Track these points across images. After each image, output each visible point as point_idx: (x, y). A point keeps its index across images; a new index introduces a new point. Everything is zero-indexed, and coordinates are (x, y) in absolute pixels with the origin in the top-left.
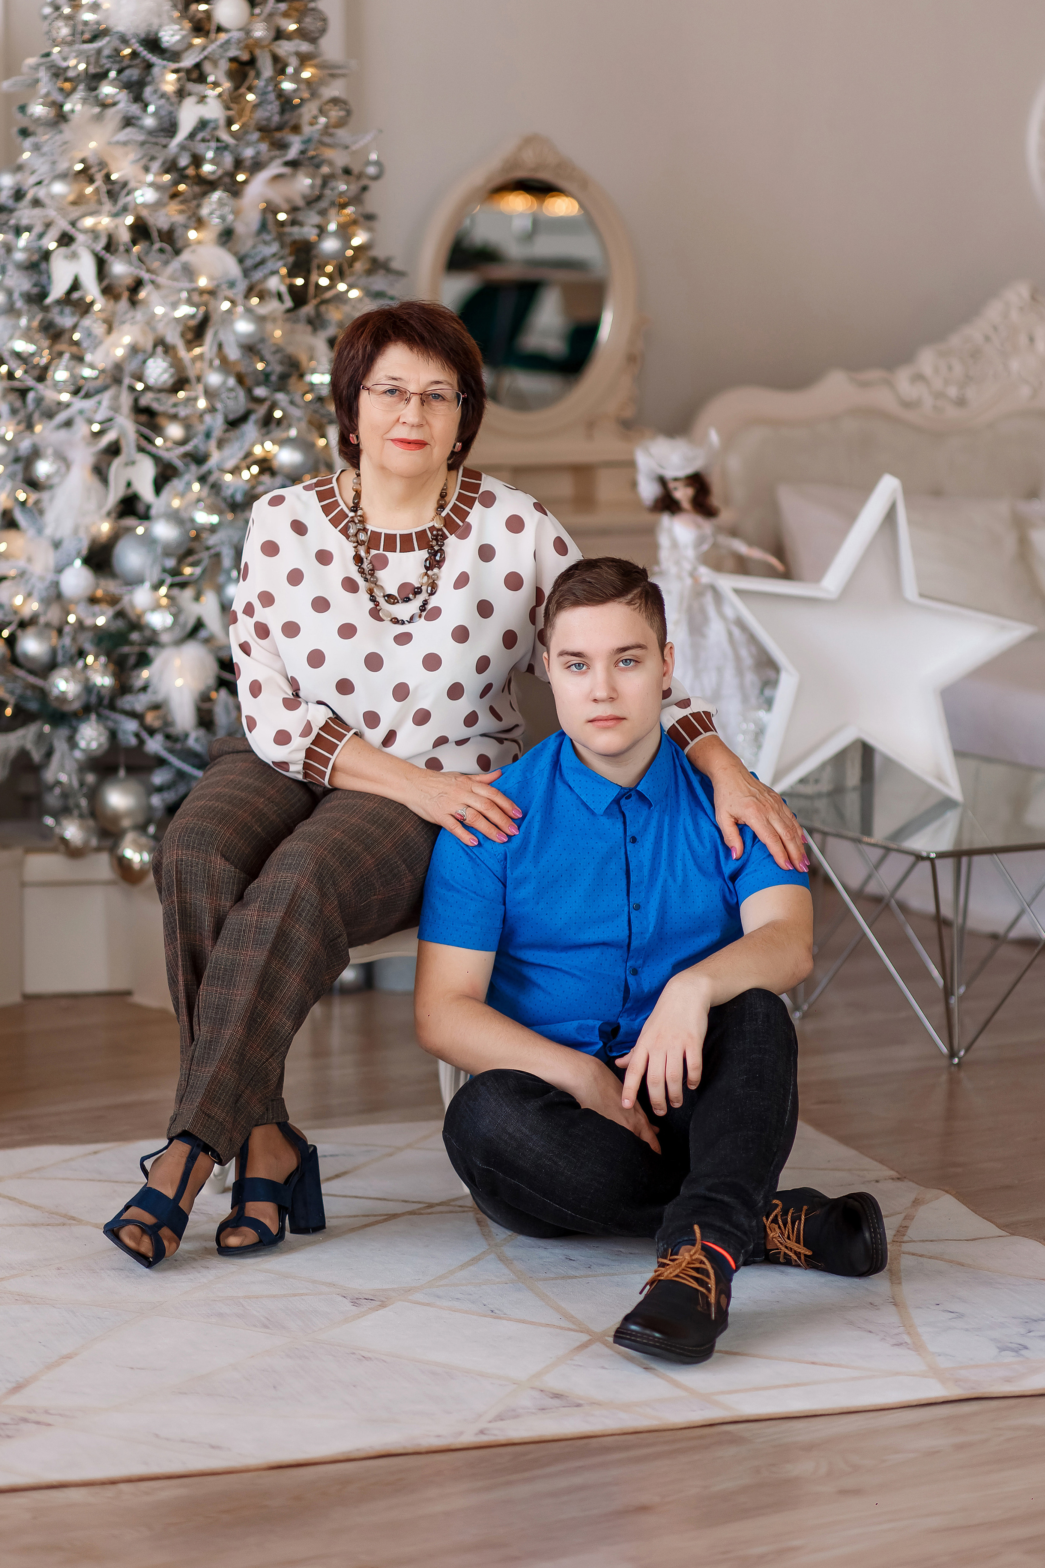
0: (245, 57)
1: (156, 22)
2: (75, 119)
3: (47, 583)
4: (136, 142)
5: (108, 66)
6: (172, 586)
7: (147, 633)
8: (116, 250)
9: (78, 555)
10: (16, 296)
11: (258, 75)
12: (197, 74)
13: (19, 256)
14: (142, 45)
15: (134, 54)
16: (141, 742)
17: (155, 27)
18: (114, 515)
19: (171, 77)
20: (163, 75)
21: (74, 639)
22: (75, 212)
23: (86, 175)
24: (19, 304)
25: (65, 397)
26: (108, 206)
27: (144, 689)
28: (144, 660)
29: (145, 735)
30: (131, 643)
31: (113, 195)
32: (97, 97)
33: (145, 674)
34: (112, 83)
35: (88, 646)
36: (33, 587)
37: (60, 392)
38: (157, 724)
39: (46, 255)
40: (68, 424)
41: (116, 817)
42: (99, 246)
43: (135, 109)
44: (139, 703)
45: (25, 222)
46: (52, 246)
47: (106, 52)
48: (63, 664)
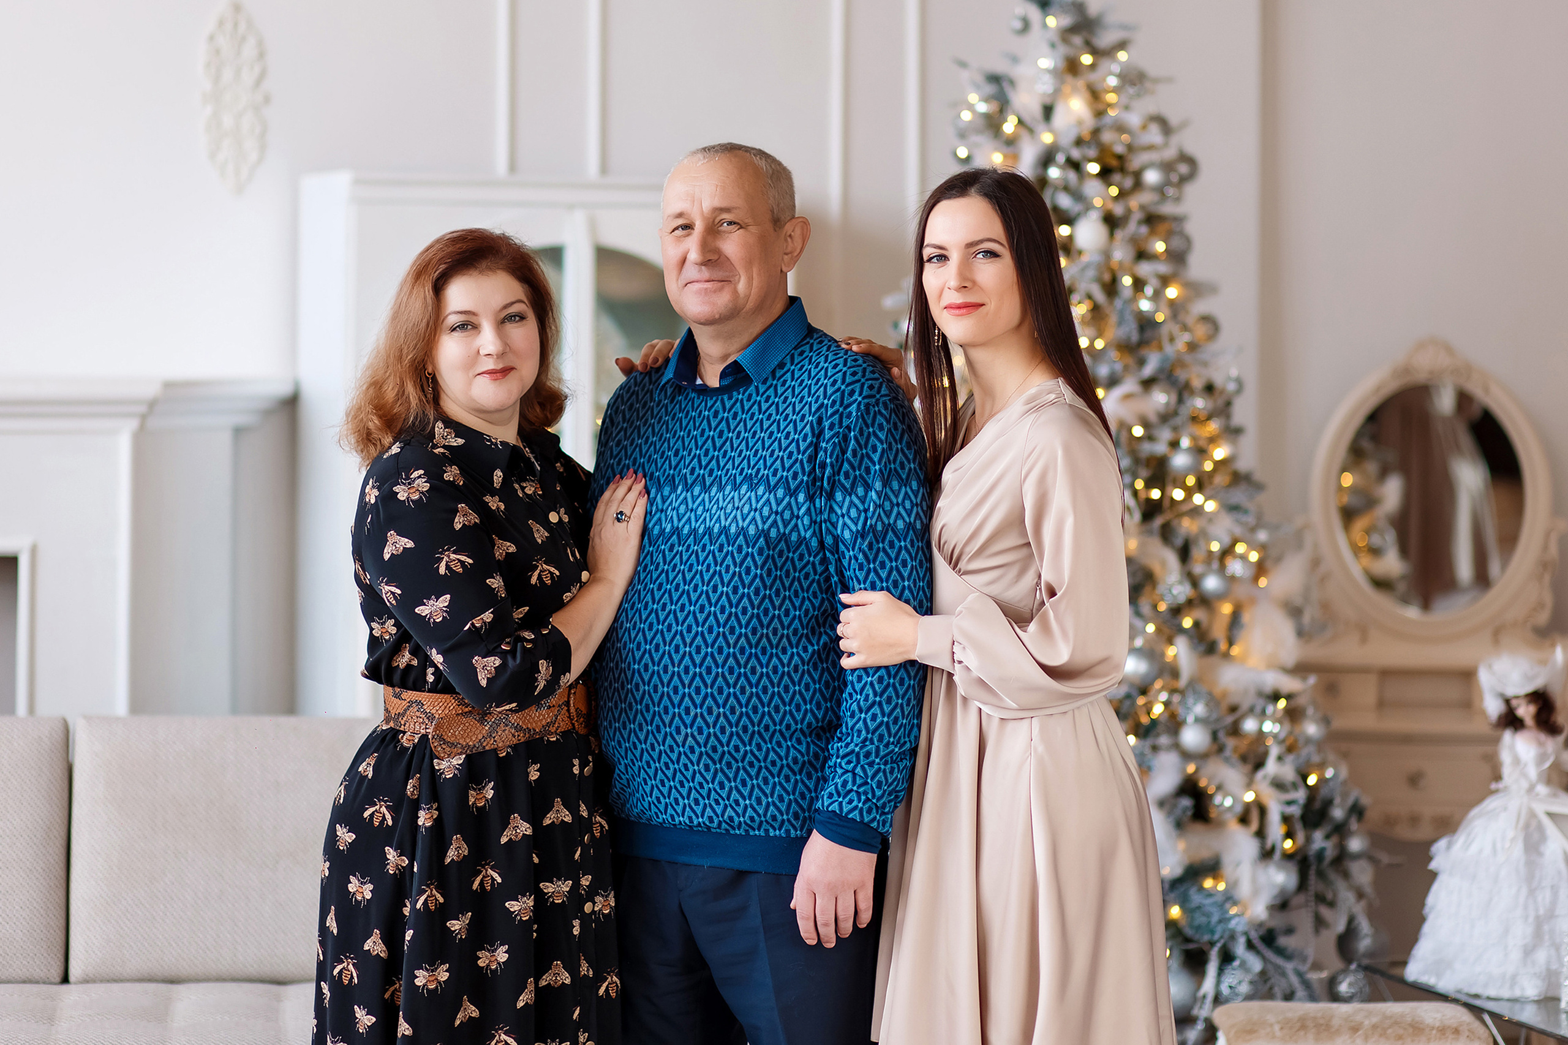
11: (1118, 294)
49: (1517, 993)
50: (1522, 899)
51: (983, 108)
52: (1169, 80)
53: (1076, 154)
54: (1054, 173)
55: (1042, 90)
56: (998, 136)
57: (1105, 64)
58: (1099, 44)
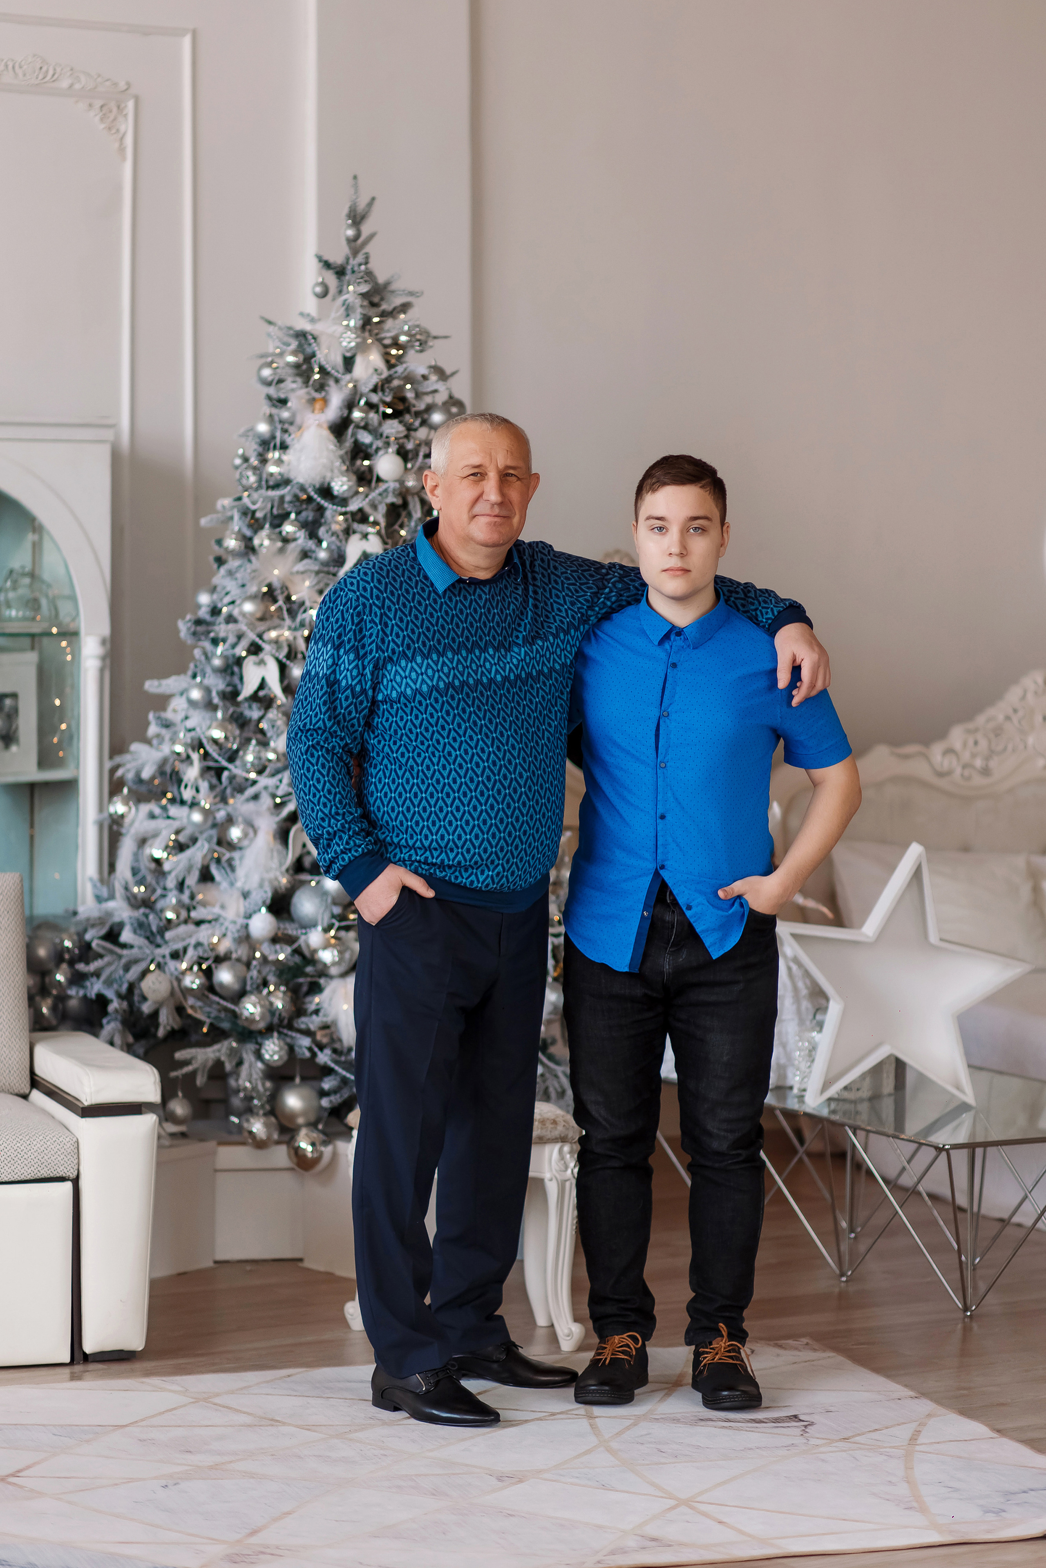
0: (398, 501)
1: (329, 475)
2: (264, 551)
3: (238, 926)
4: (311, 571)
5: (289, 509)
6: (339, 929)
7: (320, 967)
8: (295, 657)
9: (264, 903)
10: (214, 694)
11: (409, 515)
12: (361, 517)
13: (217, 662)
14: (316, 493)
15: (310, 499)
16: (314, 1055)
17: (328, 480)
18: (291, 872)
19: (340, 519)
20: (333, 517)
21: (259, 972)
22: (261, 627)
23: (270, 595)
24: (216, 700)
25: (253, 775)
26: (288, 621)
27: (317, 1012)
28: (315, 988)
29: (316, 1049)
30: (306, 975)
31: (292, 613)
32: (280, 533)
33: (317, 1000)
34: (292, 524)
35: (271, 978)
36: (227, 929)
37: (248, 772)
38: (325, 1040)
39: (239, 661)
40: (256, 797)
41: (292, 1116)
42: (282, 655)
43: (311, 544)
44: (313, 1022)
45: (222, 635)
46: (244, 654)
47: (288, 498)
48: (251, 993)
51: (291, 359)
52: (446, 337)
53: (375, 398)
54: (357, 415)
55: (345, 344)
56: (306, 382)
57: (390, 323)
58: (385, 306)
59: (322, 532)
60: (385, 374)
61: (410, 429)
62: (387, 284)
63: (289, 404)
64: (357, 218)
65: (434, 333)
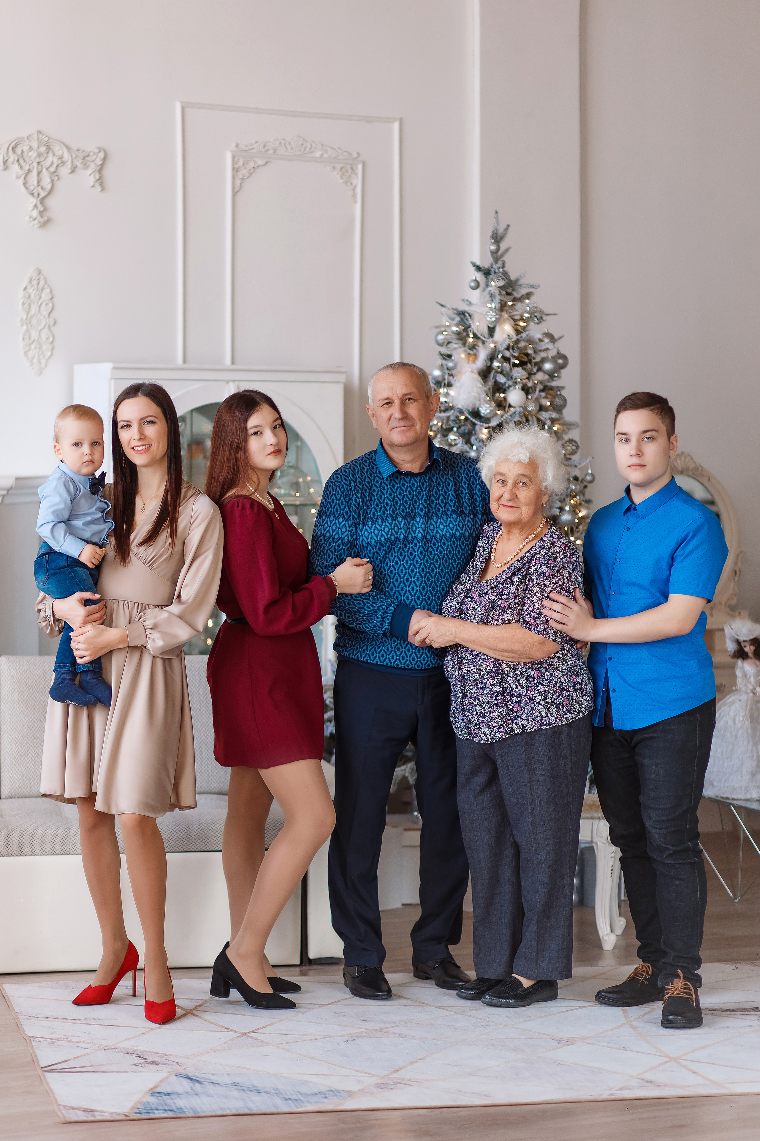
0: (523, 420)
1: (478, 403)
5: (453, 425)
14: (469, 415)
15: (466, 419)
17: (477, 406)
19: (485, 431)
20: (481, 430)
32: (447, 440)
34: (455, 434)
43: (466, 447)
47: (452, 418)
49: (748, 796)
50: (750, 747)
51: (455, 329)
52: (554, 314)
53: (507, 354)
54: (496, 364)
55: (488, 319)
56: (464, 344)
57: (519, 305)
58: (516, 295)
59: (473, 439)
60: (515, 338)
61: (530, 375)
62: (517, 280)
63: (453, 358)
64: (497, 238)
65: (546, 312)
